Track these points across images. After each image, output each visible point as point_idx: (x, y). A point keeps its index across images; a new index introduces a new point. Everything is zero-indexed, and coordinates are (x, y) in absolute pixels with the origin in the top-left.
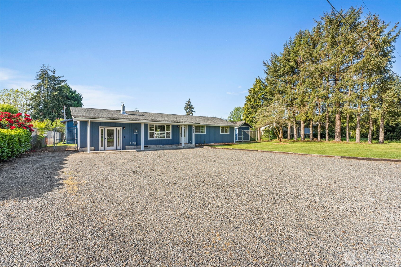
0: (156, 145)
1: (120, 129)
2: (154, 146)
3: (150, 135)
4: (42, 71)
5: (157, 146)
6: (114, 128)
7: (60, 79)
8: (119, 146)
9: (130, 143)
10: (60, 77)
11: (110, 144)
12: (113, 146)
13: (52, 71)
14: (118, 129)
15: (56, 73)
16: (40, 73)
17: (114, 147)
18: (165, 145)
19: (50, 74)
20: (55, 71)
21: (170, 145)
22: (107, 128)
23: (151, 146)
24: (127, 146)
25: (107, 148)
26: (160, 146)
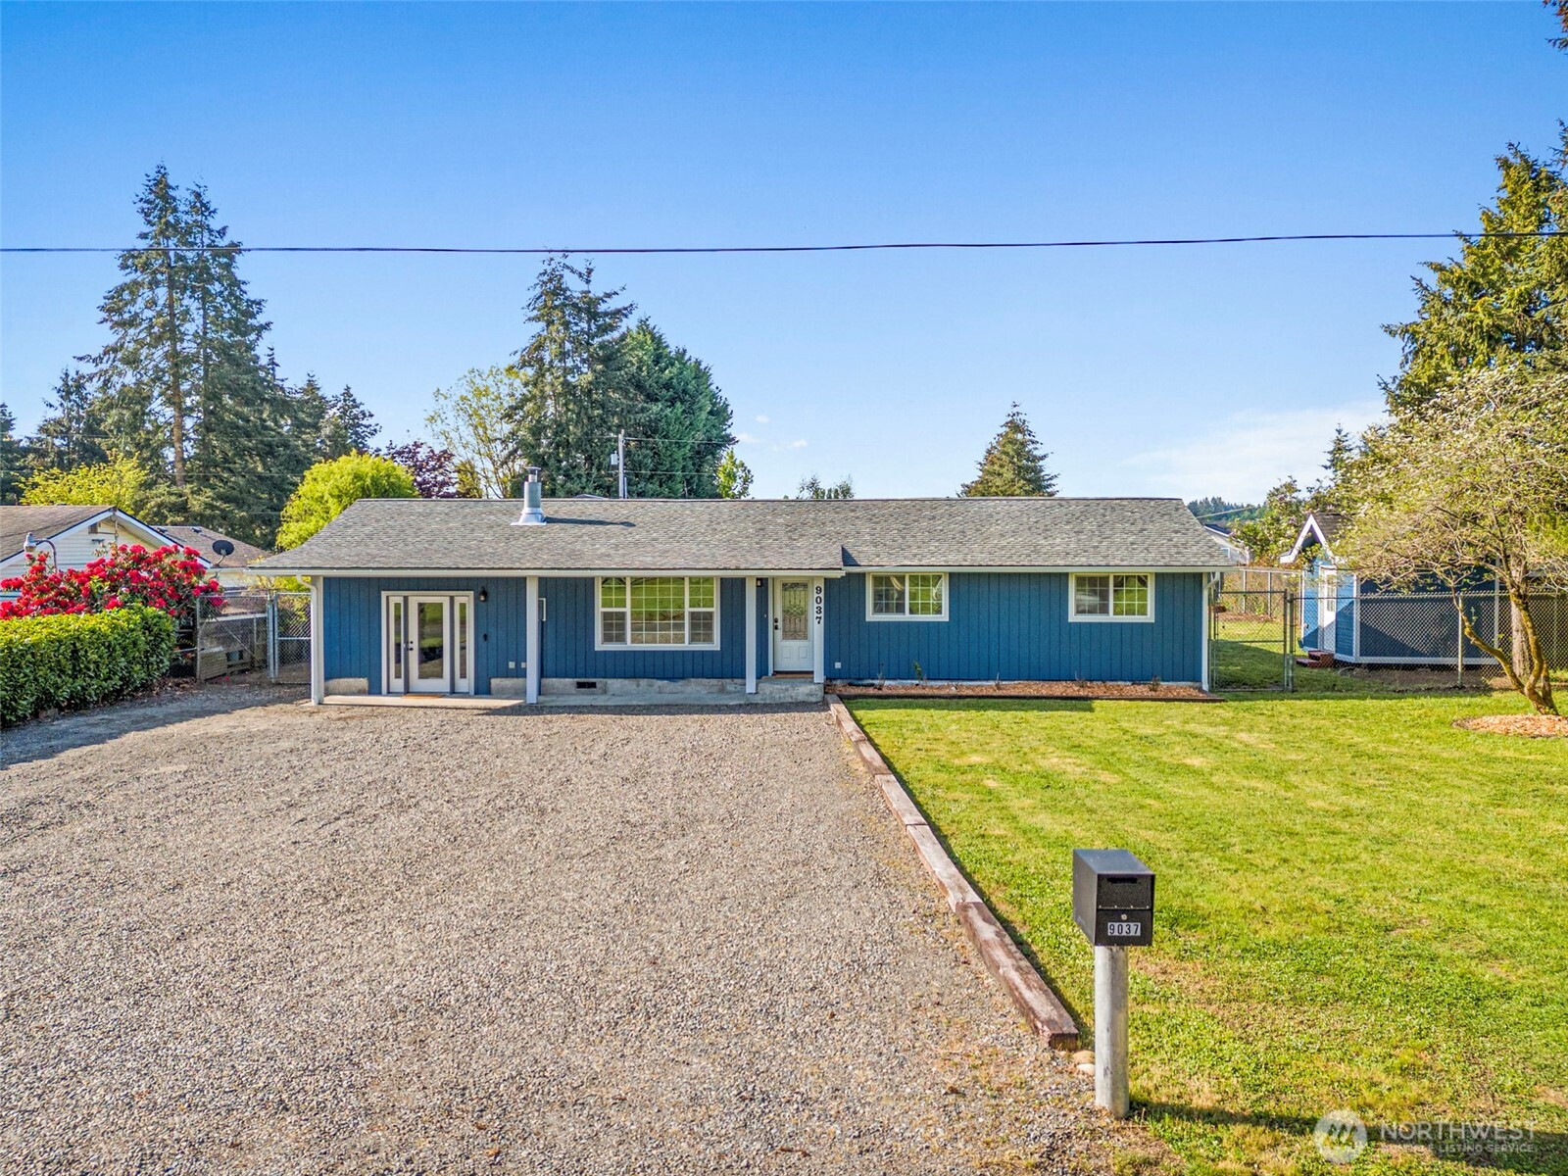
0: (634, 676)
1: (466, 598)
2: (626, 682)
3: (607, 627)
4: (545, 278)
5: (644, 682)
6: (441, 598)
7: (612, 305)
8: (463, 675)
9: (512, 665)
10: (608, 296)
11: (430, 666)
12: (440, 675)
13: (580, 275)
14: (458, 600)
15: (593, 277)
16: (538, 290)
17: (443, 684)
18: (681, 682)
19: (574, 285)
20: (590, 271)
21: (714, 681)
22: (416, 599)
23: (610, 681)
24: (497, 677)
25: (417, 683)
26: (660, 683)
